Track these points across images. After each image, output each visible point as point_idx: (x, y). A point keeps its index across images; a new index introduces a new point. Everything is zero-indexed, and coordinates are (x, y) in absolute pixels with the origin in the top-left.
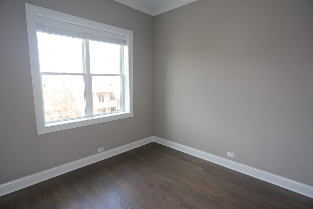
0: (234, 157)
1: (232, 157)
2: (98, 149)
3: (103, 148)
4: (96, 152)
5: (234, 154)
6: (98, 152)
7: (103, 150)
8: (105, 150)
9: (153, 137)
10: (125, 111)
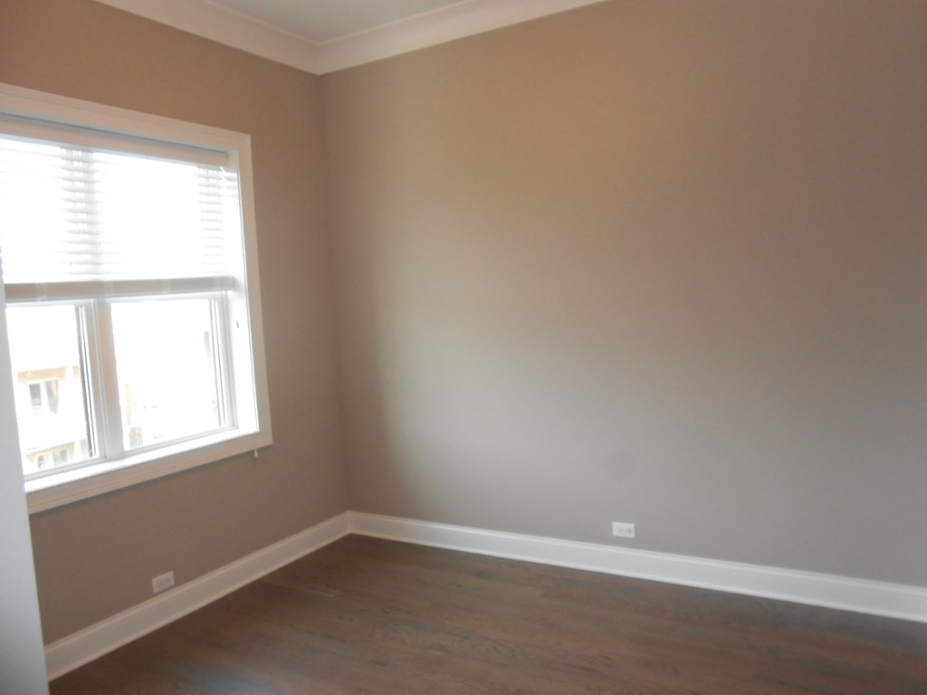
0: (633, 535)
1: (628, 535)
2: (156, 581)
3: (170, 574)
4: (147, 594)
5: (631, 526)
6: (156, 590)
7: (172, 582)
8: (180, 581)
9: (349, 515)
10: (237, 428)
